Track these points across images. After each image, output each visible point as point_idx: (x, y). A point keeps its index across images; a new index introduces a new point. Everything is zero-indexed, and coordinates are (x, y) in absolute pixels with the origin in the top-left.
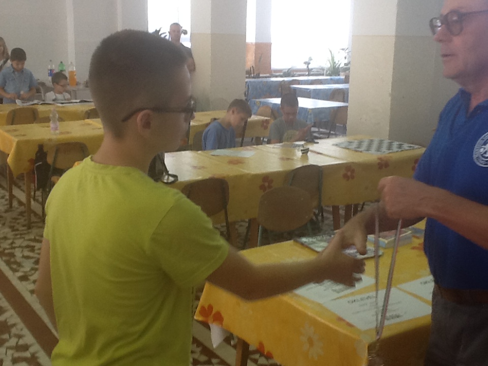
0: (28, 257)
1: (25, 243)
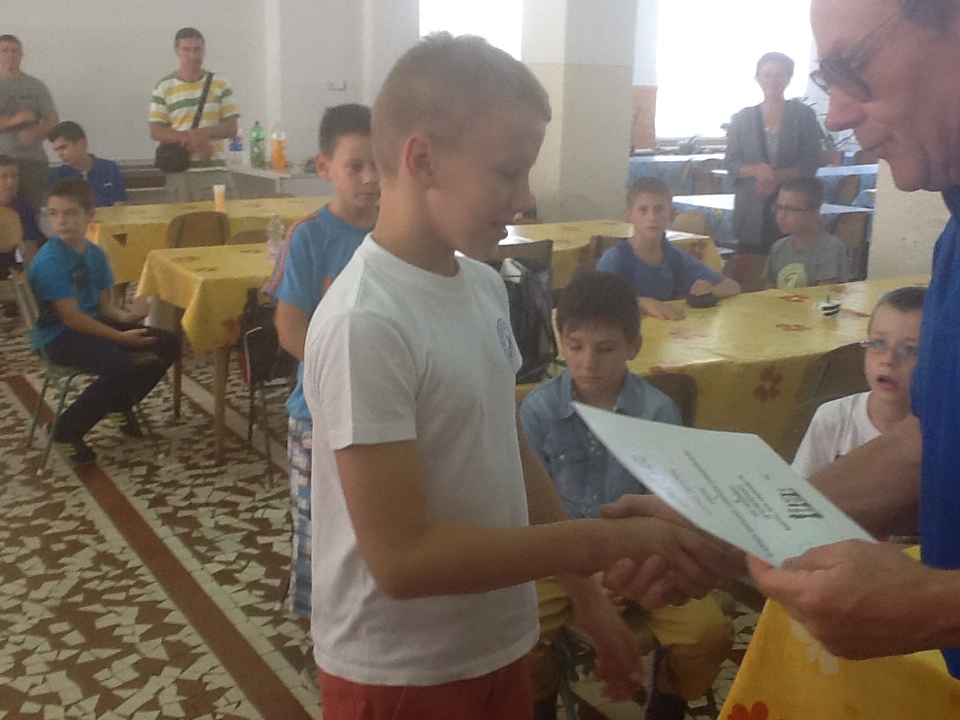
0: (227, 529)
1: (218, 497)
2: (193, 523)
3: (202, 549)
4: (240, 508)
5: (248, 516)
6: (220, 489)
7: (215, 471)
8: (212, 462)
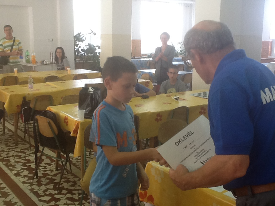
2: (9, 161)
3: (11, 168)
4: (22, 157)
5: (24, 158)
6: (16, 152)
7: (15, 147)
8: (14, 145)
